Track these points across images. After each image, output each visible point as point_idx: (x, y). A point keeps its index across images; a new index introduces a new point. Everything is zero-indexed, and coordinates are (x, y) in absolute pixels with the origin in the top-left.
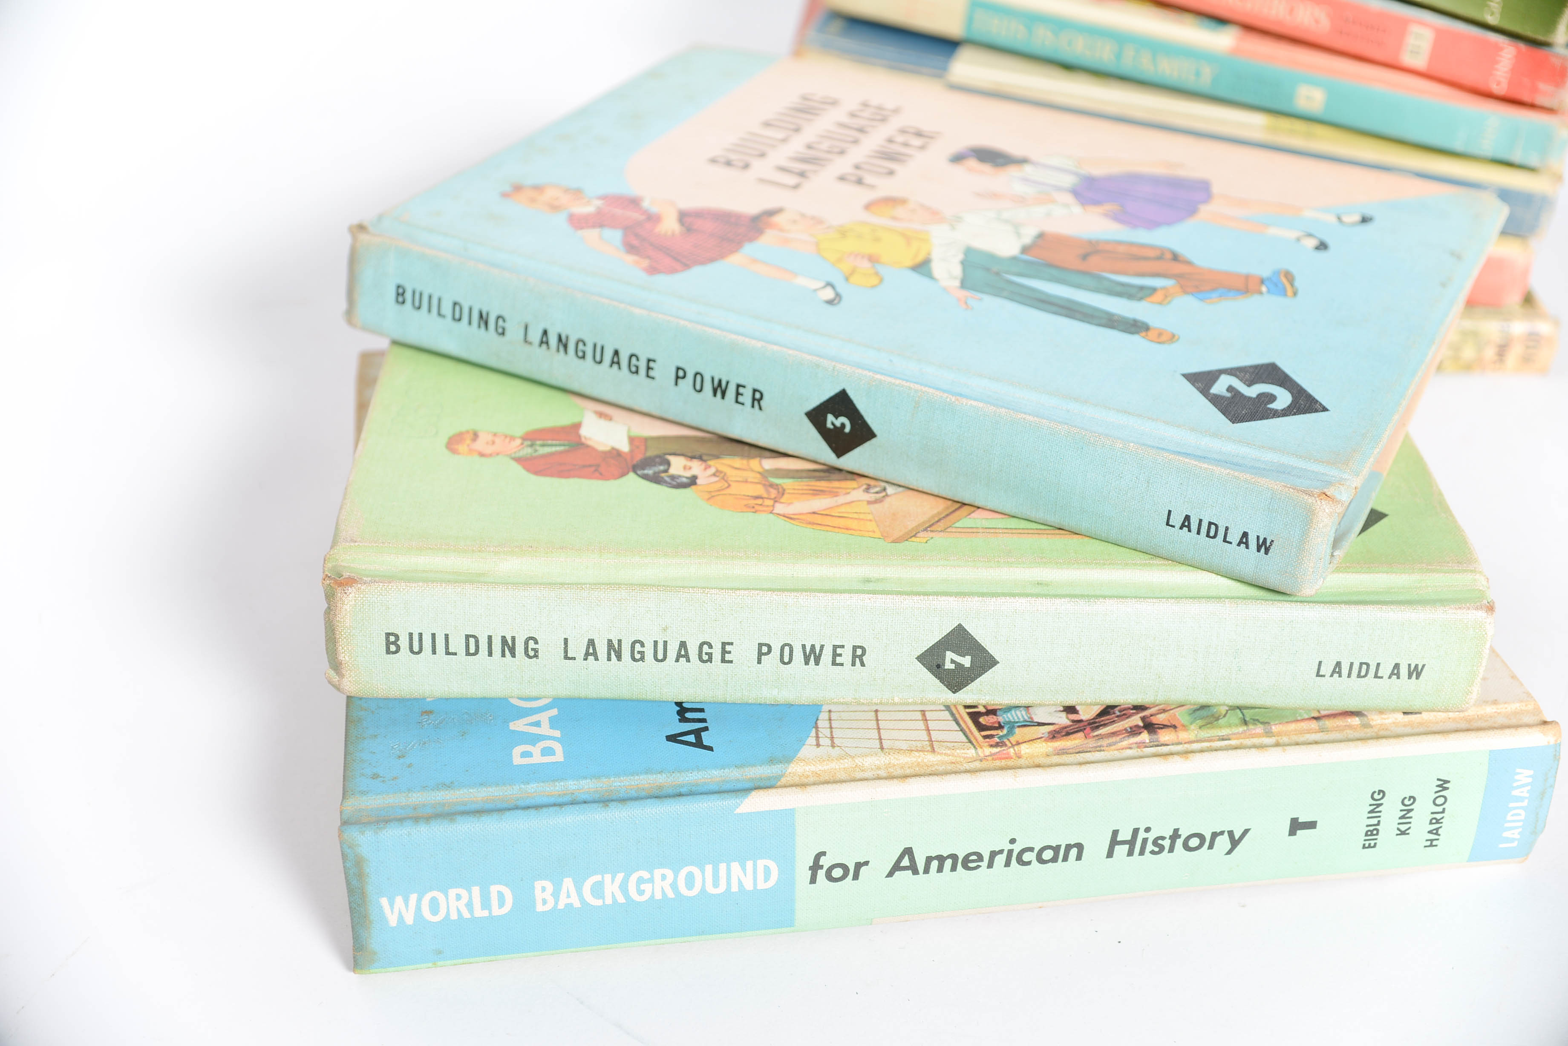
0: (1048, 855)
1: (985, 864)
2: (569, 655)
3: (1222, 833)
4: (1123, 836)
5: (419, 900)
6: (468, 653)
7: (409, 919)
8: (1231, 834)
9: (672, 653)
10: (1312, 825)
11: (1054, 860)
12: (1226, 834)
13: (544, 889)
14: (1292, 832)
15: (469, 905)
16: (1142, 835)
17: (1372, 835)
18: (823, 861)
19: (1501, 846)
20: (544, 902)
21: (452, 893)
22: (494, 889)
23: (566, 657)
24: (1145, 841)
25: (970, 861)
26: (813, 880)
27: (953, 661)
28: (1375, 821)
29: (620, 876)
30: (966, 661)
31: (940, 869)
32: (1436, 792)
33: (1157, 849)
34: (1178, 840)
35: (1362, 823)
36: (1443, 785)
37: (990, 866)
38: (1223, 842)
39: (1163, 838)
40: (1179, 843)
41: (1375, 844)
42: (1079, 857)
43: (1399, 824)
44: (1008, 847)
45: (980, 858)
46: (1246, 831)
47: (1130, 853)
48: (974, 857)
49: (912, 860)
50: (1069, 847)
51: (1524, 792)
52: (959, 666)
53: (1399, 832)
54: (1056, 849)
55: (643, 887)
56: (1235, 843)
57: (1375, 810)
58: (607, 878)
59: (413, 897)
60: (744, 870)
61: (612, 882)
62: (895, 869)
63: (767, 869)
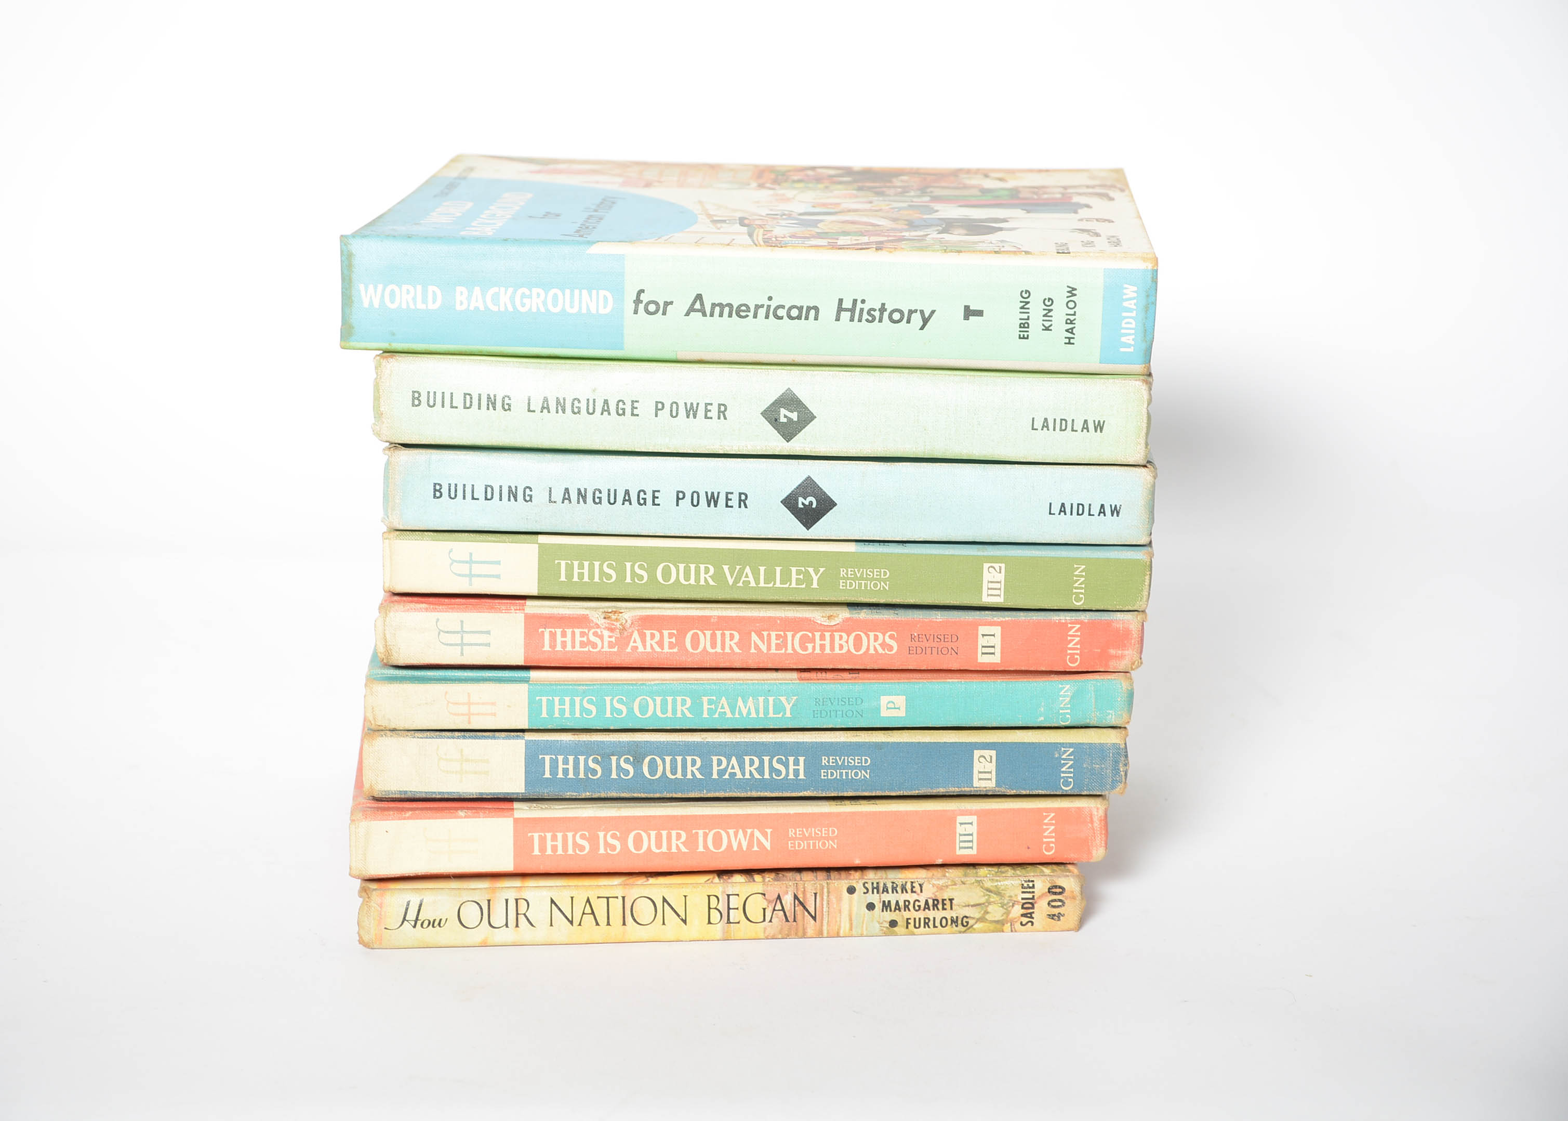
0: (795, 313)
1: (751, 314)
2: (531, 409)
3: (916, 311)
4: (847, 304)
5: (384, 290)
6: (465, 407)
7: (376, 304)
8: (922, 312)
10: (979, 313)
11: (799, 318)
12: (918, 312)
13: (462, 293)
14: (966, 317)
15: (414, 299)
16: (859, 305)
17: (1024, 327)
18: (642, 297)
19: (1122, 350)
20: (461, 303)
21: (405, 287)
22: (431, 289)
23: (529, 411)
24: (862, 310)
25: (740, 311)
26: (636, 312)
28: (1025, 316)
29: (510, 290)
31: (721, 315)
33: (870, 319)
34: (885, 313)
35: (1016, 317)
37: (755, 316)
39: (874, 310)
40: (886, 315)
41: (1028, 336)
42: (816, 318)
43: (1043, 320)
44: (767, 303)
45: (748, 310)
46: (933, 312)
47: (852, 320)
48: (744, 308)
49: (702, 304)
50: (809, 309)
51: (1130, 304)
52: (790, 420)
53: (1044, 328)
54: (800, 309)
55: (525, 300)
56: (925, 321)
57: (1025, 306)
58: (503, 289)
59: (380, 287)
60: (591, 296)
61: (506, 293)
62: (691, 310)
63: (605, 297)
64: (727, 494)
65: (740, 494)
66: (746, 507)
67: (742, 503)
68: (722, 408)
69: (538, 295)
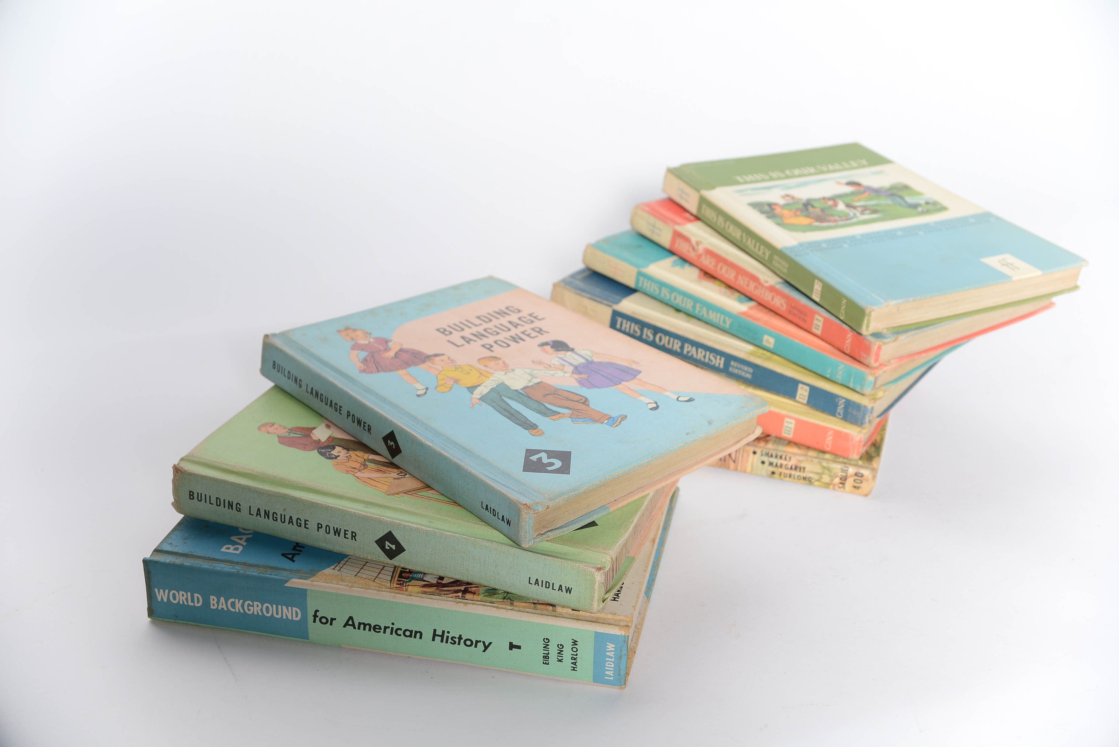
0: (408, 633)
1: (382, 631)
2: (251, 513)
3: (480, 641)
4: (438, 632)
6: (217, 505)
7: (165, 600)
8: (484, 642)
9: (287, 521)
10: (519, 647)
11: (410, 636)
12: (482, 642)
13: (213, 600)
14: (511, 648)
15: (187, 599)
16: (446, 634)
17: (546, 658)
18: (318, 614)
19: (606, 678)
20: (214, 605)
21: (181, 593)
22: (196, 595)
24: (448, 637)
25: (376, 628)
26: (315, 621)
27: (388, 546)
28: (547, 652)
29: (241, 601)
30: (393, 547)
31: (364, 629)
32: (572, 645)
33: (453, 642)
35: (541, 652)
36: (575, 642)
37: (384, 632)
38: (480, 645)
39: (455, 638)
40: (462, 641)
41: (548, 663)
42: (421, 638)
43: (558, 656)
44: (391, 626)
45: (380, 628)
46: (490, 643)
47: (442, 641)
48: (378, 627)
49: (353, 622)
50: (416, 632)
51: (611, 654)
52: (391, 548)
53: (558, 660)
54: (411, 632)
55: (250, 608)
56: (486, 648)
57: (546, 647)
58: (237, 601)
59: (167, 591)
60: (288, 610)
61: (239, 603)
62: (346, 624)
63: (296, 612)
69: (258, 606)
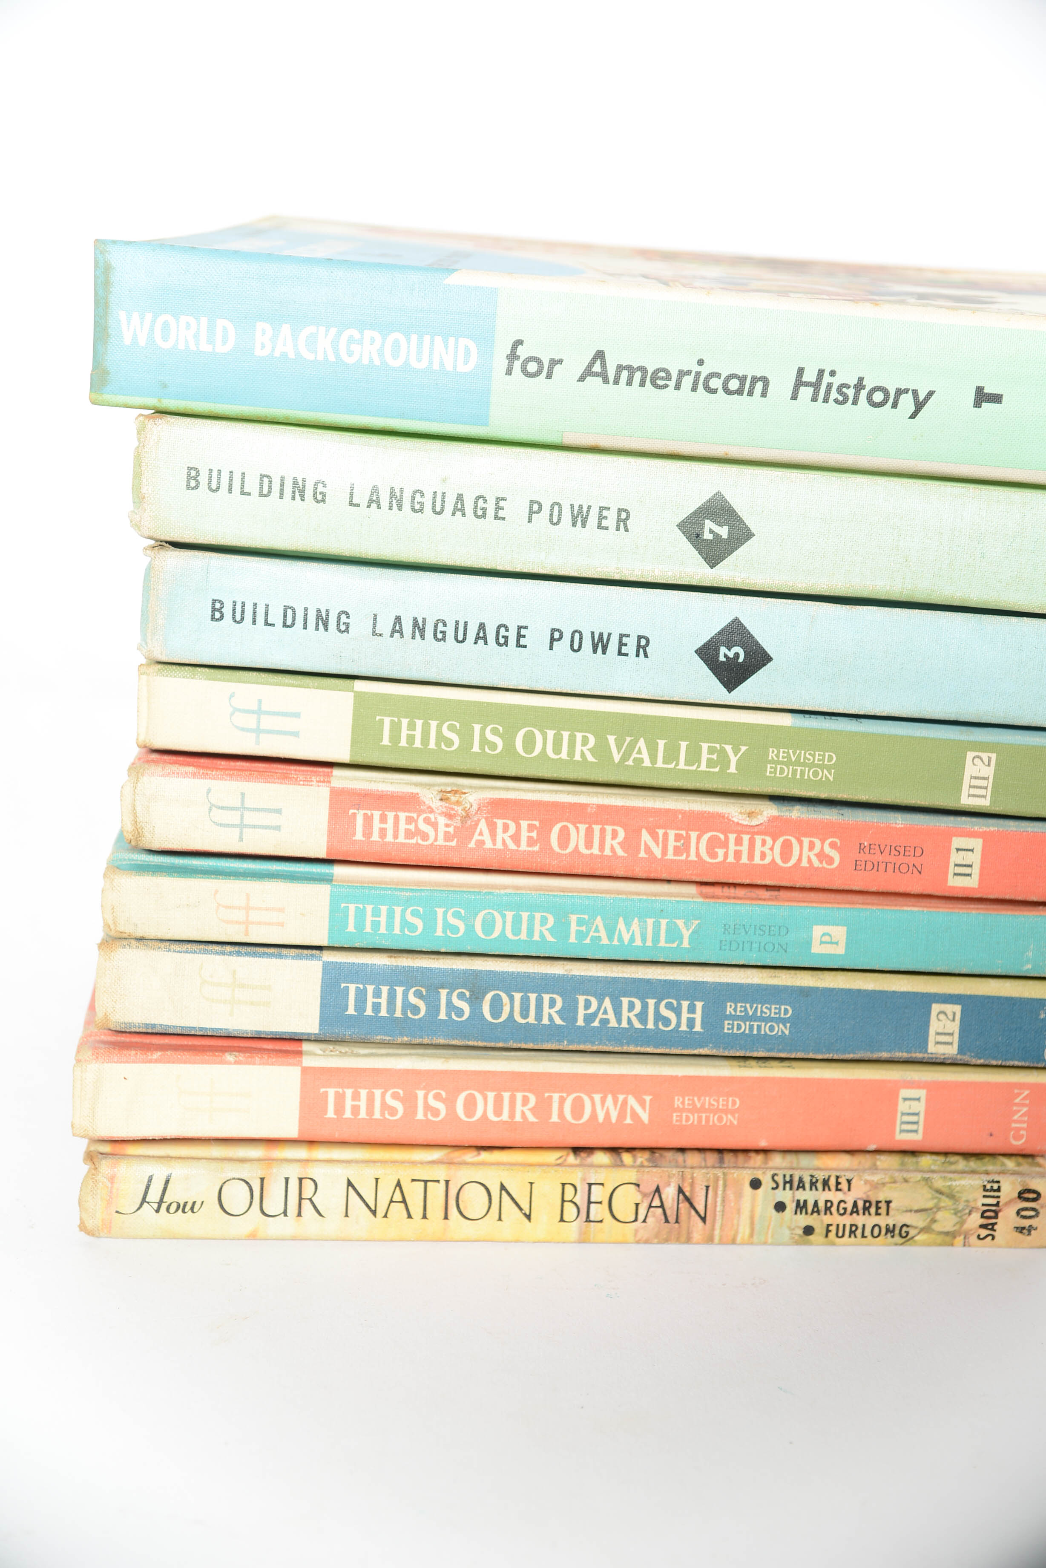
0: (734, 385)
1: (672, 384)
2: (354, 502)
3: (906, 391)
4: (810, 376)
5: (154, 322)
6: (261, 495)
7: (142, 341)
8: (915, 393)
10: (996, 399)
11: (739, 392)
12: (910, 392)
13: (264, 333)
14: (978, 404)
15: (196, 336)
16: (827, 379)
18: (519, 350)
20: (263, 347)
21: (184, 319)
22: (221, 323)
23: (351, 504)
24: (830, 386)
25: (657, 378)
26: (509, 372)
29: (333, 331)
31: (629, 383)
33: (841, 398)
34: (862, 391)
38: (907, 402)
39: (848, 386)
40: (863, 394)
42: (764, 394)
44: (696, 368)
45: (668, 377)
46: (931, 394)
47: (814, 399)
48: (662, 374)
49: (604, 365)
50: (755, 380)
52: (717, 536)
54: (742, 379)
55: (353, 347)
56: (919, 406)
58: (322, 329)
59: (149, 316)
60: (446, 347)
61: (326, 335)
62: (588, 373)
63: (467, 350)
64: (621, 636)
65: (640, 638)
66: (646, 656)
67: (641, 650)
68: (624, 515)
69: (373, 340)
